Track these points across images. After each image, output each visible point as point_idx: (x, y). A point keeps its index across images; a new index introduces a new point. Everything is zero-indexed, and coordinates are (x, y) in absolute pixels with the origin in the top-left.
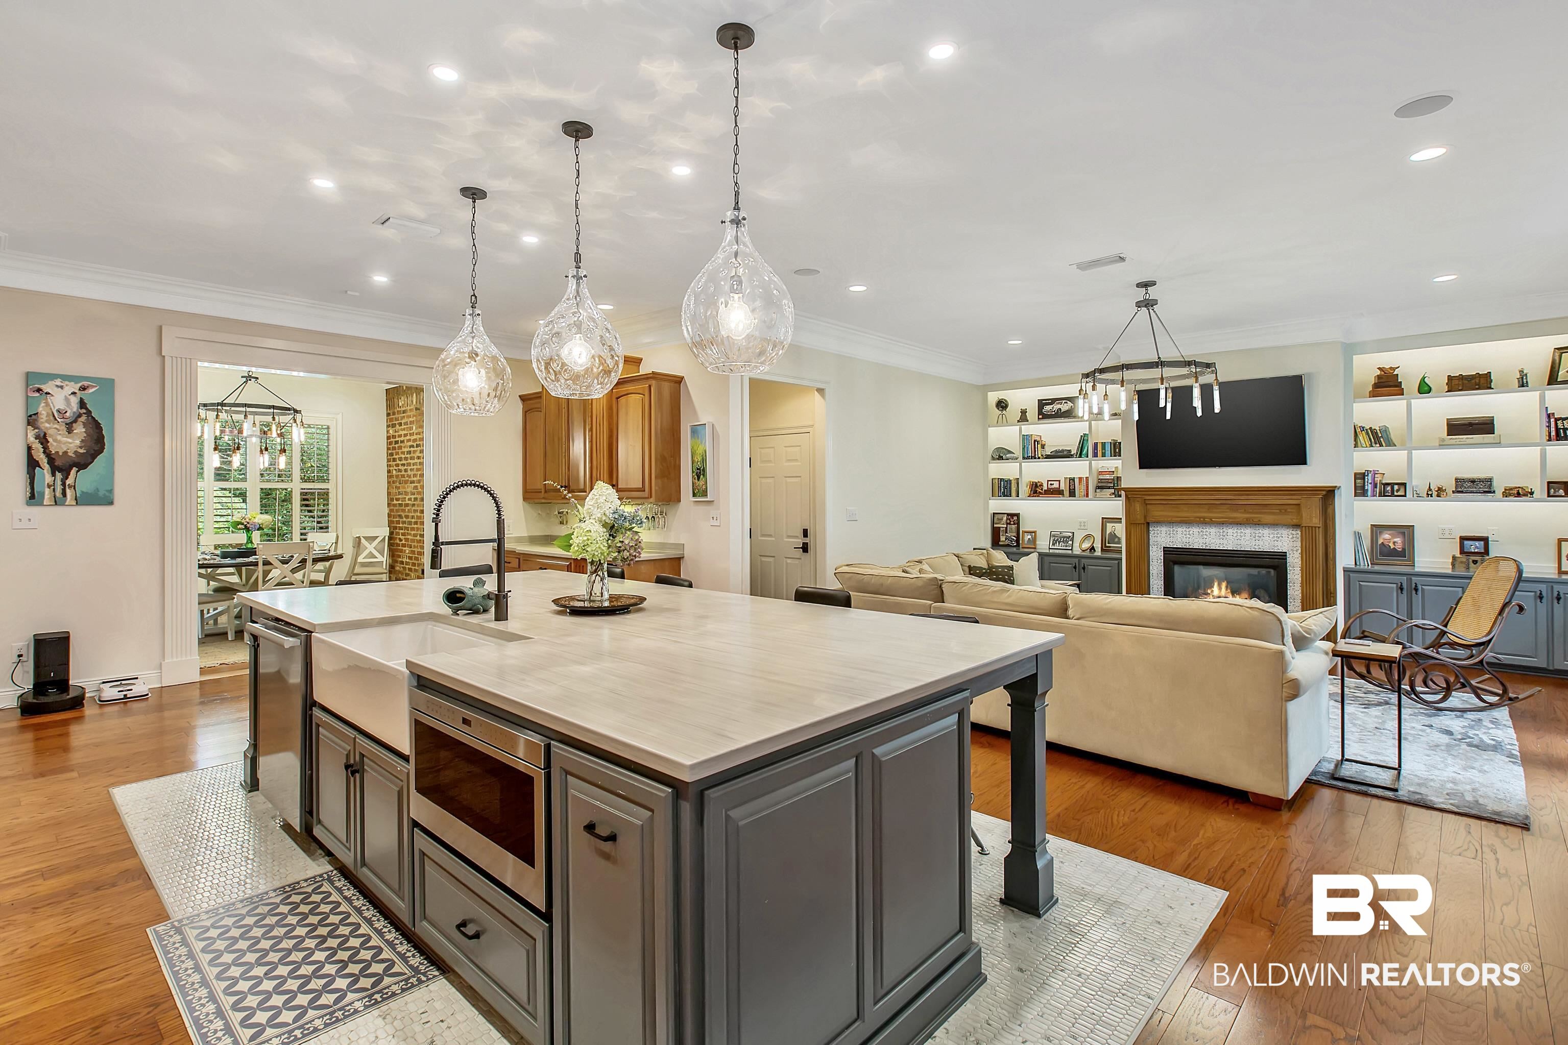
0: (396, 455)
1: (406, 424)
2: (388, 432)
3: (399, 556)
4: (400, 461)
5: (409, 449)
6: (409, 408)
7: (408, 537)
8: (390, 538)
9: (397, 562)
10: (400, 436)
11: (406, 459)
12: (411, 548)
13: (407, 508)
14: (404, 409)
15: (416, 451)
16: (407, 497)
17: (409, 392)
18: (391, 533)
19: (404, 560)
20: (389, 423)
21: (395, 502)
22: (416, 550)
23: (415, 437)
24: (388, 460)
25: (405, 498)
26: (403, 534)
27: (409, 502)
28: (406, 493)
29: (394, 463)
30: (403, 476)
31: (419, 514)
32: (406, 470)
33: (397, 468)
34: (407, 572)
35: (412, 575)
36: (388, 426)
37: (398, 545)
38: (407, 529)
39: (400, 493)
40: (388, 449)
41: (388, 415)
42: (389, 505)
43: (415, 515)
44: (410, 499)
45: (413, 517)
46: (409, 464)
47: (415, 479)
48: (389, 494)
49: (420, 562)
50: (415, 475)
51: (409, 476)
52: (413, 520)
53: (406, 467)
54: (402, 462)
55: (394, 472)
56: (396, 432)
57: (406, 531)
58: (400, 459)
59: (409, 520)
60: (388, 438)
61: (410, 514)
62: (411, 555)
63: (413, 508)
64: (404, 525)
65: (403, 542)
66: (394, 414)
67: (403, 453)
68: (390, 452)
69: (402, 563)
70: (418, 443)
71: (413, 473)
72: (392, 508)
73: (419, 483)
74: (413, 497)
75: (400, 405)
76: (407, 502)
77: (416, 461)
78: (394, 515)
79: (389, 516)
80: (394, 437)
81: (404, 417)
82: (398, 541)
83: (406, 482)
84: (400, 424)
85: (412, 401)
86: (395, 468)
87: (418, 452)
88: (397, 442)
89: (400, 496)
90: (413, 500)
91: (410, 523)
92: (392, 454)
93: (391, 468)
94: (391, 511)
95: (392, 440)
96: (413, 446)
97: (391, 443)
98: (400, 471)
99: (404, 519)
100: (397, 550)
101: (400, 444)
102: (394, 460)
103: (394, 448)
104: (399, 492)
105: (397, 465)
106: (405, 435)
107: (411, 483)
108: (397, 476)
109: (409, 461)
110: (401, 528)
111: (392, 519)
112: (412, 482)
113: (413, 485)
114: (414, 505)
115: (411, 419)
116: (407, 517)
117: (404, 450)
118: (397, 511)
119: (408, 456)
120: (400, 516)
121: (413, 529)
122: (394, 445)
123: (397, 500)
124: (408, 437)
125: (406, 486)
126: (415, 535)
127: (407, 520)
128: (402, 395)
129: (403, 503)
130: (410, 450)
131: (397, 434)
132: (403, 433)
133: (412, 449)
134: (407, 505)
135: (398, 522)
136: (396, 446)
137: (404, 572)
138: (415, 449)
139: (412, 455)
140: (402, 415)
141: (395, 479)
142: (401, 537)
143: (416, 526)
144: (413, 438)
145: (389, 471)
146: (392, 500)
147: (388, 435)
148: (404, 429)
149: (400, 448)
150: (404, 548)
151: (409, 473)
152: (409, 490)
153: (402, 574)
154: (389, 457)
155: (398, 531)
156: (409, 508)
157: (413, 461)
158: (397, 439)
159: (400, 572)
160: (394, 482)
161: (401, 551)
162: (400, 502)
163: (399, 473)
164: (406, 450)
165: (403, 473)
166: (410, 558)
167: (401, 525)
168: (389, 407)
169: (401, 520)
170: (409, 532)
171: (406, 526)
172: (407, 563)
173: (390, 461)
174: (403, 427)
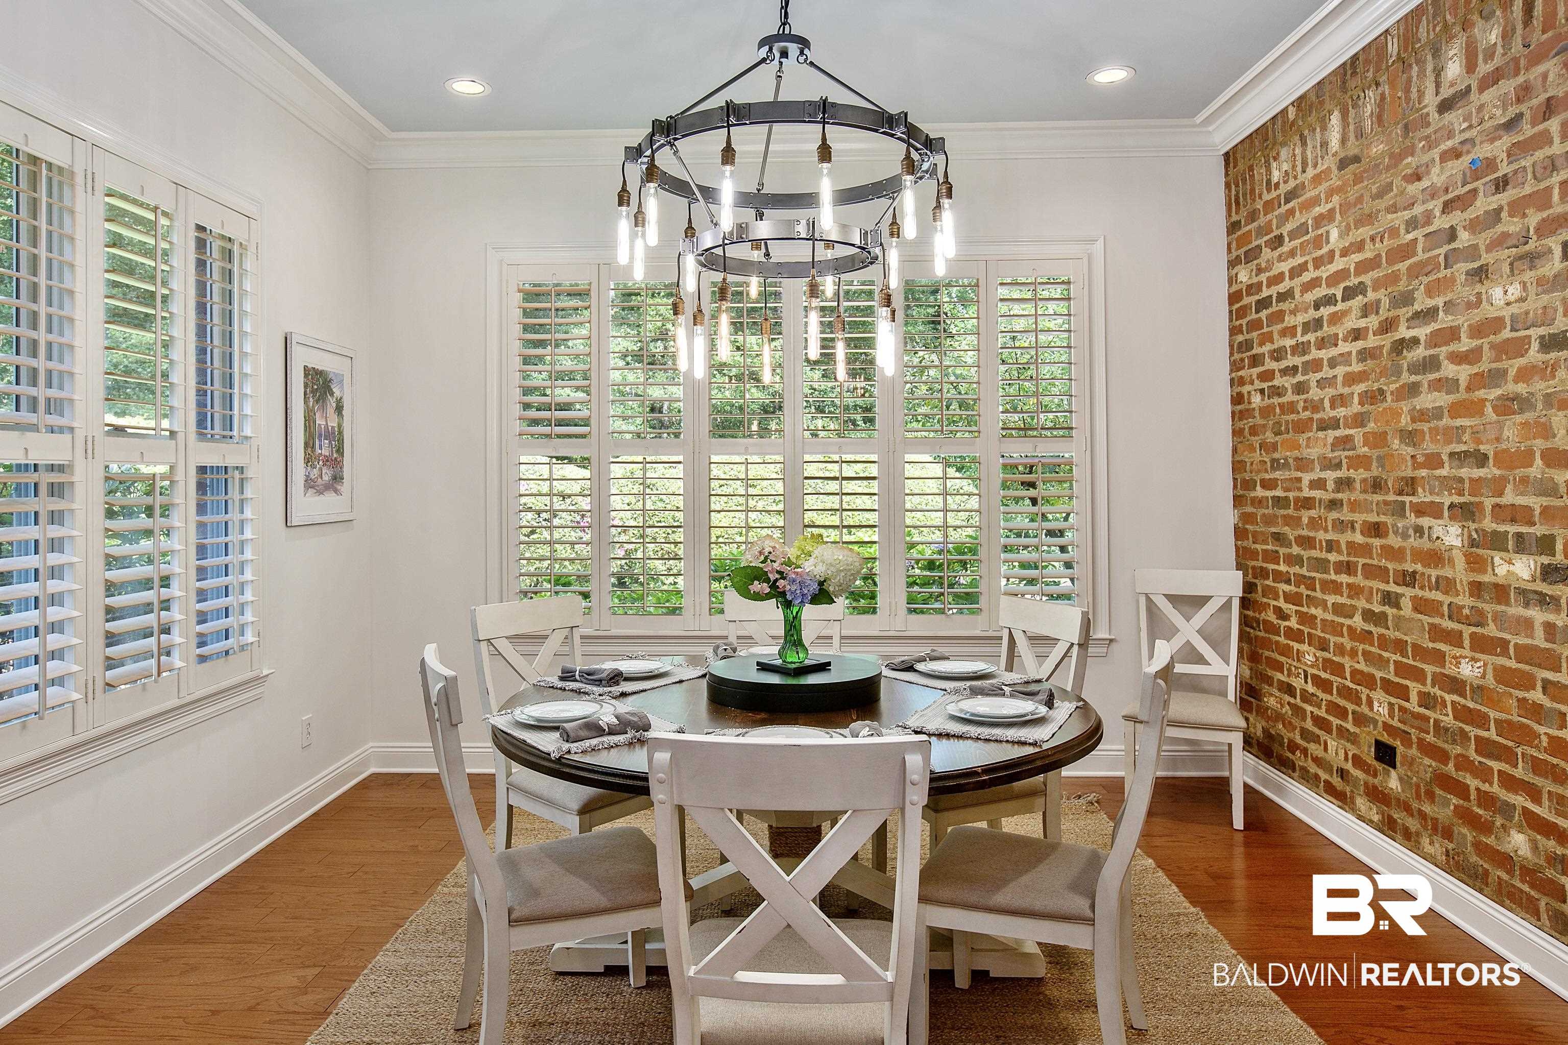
0: (1261, 344)
1: (1302, 229)
2: (1231, 280)
3: (1279, 667)
4: (1277, 360)
5: (1312, 314)
6: (1311, 172)
7: (1313, 611)
8: (1245, 603)
9: (1269, 681)
10: (1277, 279)
11: (1301, 349)
12: (1323, 649)
13: (1305, 516)
14: (1292, 184)
15: (1345, 313)
16: (1306, 478)
17: (1312, 119)
18: (1249, 587)
19: (1298, 683)
20: (1234, 254)
21: (1260, 492)
22: (1347, 662)
23: (1339, 264)
24: (1235, 366)
25: (1299, 480)
26: (1290, 598)
27: (1317, 494)
28: (1303, 464)
29: (1255, 371)
30: (1291, 408)
31: (1359, 538)
32: (1300, 388)
33: (1265, 385)
34: (1309, 724)
35: (1332, 744)
36: (1232, 264)
37: (1273, 629)
38: (1310, 583)
39: (1276, 465)
40: (1234, 331)
41: (1233, 227)
42: (1238, 500)
43: (1344, 539)
44: (1319, 484)
45: (1331, 546)
46: (1316, 365)
47: (1341, 412)
48: (1238, 466)
49: (1365, 709)
50: (1340, 400)
51: (1316, 407)
52: (1333, 557)
53: (1300, 378)
54: (1284, 364)
55: (1257, 399)
56: (1260, 271)
57: (1302, 589)
58: (1278, 355)
59: (1315, 553)
60: (1234, 298)
61: (1321, 535)
62: (1324, 675)
63: (1334, 515)
64: (1296, 569)
65: (1293, 623)
66: (1253, 216)
67: (1290, 331)
68: (1240, 338)
69: (1289, 689)
70: (1353, 281)
71: (1330, 392)
72: (1249, 509)
73: (1362, 425)
74: (1331, 476)
75: (1275, 179)
76: (1307, 493)
77: (1343, 347)
78: (1255, 534)
79: (1240, 533)
80: (1253, 288)
81: (1291, 212)
82: (1272, 617)
83: (1301, 427)
84: (1278, 241)
85: (1325, 144)
86: (1258, 385)
87: (1356, 312)
88: (1263, 304)
89: (1277, 474)
90: (1330, 485)
91: (1321, 565)
92: (1247, 345)
93: (1245, 389)
94: (1246, 518)
95: (1246, 300)
96: (1330, 300)
97: (1242, 313)
98: (1277, 392)
99: (1296, 550)
100: (1266, 644)
101: (1274, 308)
102: (1256, 361)
103: (1255, 325)
104: (1273, 461)
105: (1267, 376)
106: (1296, 272)
107: (1321, 429)
108: (1266, 412)
109: (1315, 354)
110: (1279, 577)
111: (1249, 543)
112: (1334, 424)
113: (1332, 434)
114: (1334, 504)
115: (1318, 210)
116: (1306, 542)
117: (1289, 321)
118: (1269, 520)
119: (1311, 337)
120: (1278, 538)
121: (1336, 588)
122: (1254, 316)
123: (1268, 485)
124: (1307, 277)
125: (1302, 439)
126: (1338, 609)
127: (1306, 554)
128: (1284, 144)
129: (1291, 495)
130: (1317, 314)
131: (1263, 277)
132: (1284, 267)
133: (1325, 311)
134: (1307, 503)
135: (1274, 557)
136: (1264, 314)
137: (1296, 722)
138: (1340, 306)
139: (1327, 330)
140: (1284, 208)
141: (1259, 421)
142: (1281, 603)
143: (1344, 579)
144: (1325, 272)
145: (1237, 399)
146: (1248, 485)
147: (1235, 288)
148: (1292, 254)
149: (1279, 316)
150: (1296, 646)
151: (1314, 393)
152: (1313, 453)
153: (1290, 726)
154: (1237, 356)
155: (1269, 582)
156: (1313, 513)
157: (1333, 352)
158: (1265, 293)
159: (1279, 717)
160: (1254, 431)
161: (1286, 651)
162: (1279, 493)
163: (1276, 400)
164: (1301, 318)
165: (1290, 397)
166: (1318, 682)
167: (1283, 568)
168: (1233, 203)
169: (1282, 551)
170: (1318, 594)
171: (1304, 571)
172: (1307, 697)
173: (1239, 370)
174: (1287, 247)
